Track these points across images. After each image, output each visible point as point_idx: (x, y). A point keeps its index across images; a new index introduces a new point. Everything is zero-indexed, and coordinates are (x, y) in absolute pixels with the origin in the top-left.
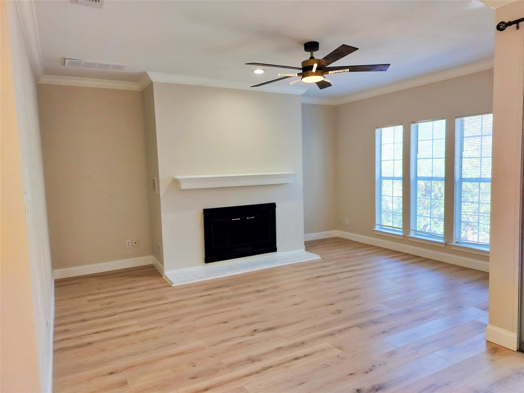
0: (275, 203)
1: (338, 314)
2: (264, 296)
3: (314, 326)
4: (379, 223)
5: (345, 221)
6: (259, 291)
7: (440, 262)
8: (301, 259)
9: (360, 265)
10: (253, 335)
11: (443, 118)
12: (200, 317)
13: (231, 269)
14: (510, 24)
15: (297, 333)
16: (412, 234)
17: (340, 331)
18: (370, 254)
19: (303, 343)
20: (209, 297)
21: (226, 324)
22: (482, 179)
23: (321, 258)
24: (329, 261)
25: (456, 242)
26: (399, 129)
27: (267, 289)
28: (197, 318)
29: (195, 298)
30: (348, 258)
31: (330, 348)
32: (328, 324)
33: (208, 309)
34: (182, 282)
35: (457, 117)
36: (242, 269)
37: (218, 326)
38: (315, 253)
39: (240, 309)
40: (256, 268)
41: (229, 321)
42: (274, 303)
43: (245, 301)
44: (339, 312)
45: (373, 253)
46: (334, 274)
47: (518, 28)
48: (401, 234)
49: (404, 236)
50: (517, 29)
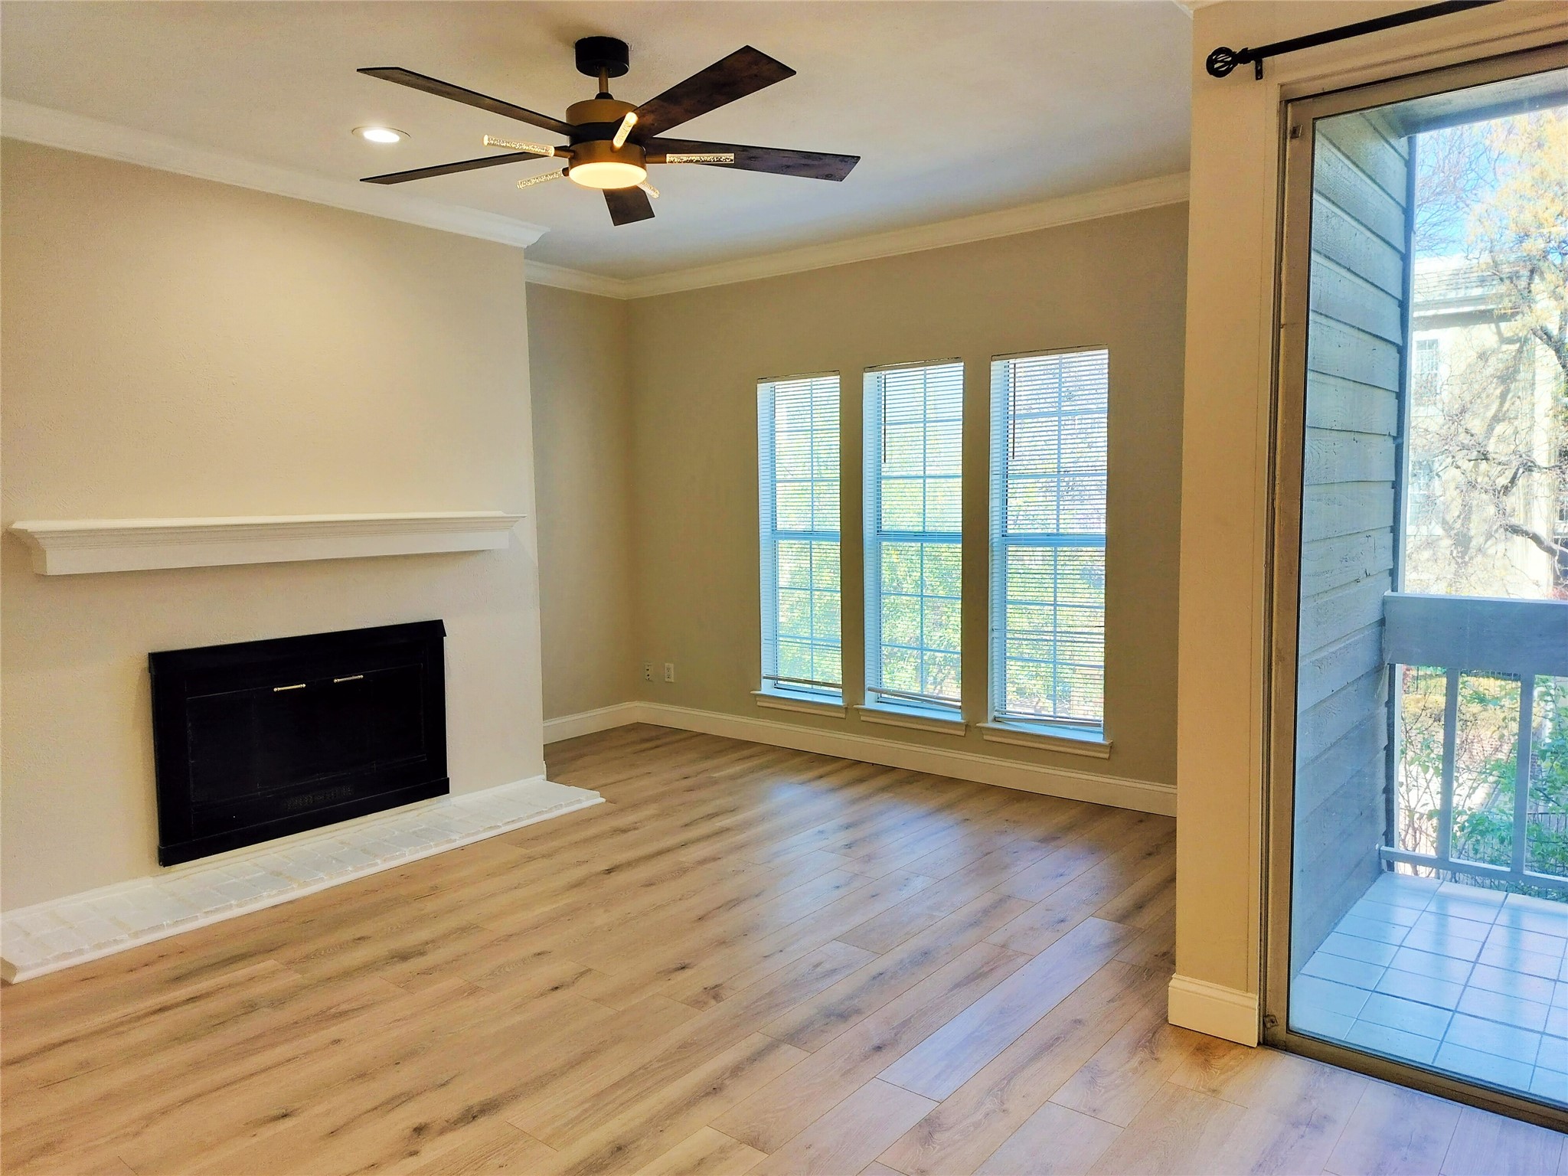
0: (441, 622)
1: (713, 1002)
2: (427, 972)
3: (644, 1067)
4: (770, 673)
5: (666, 671)
6: (404, 957)
7: (951, 782)
8: (539, 813)
9: (733, 811)
10: (414, 1153)
11: (957, 359)
12: (165, 1112)
13: (277, 876)
14: (1245, 56)
15: (586, 1111)
16: (870, 702)
17: (736, 1071)
18: (752, 771)
19: (619, 1149)
20: (194, 1011)
21: (288, 1123)
22: (1063, 537)
23: (604, 800)
24: (635, 806)
25: (995, 719)
26: (829, 387)
27: (433, 941)
28: (149, 1119)
29: (130, 1022)
30: (690, 790)
31: (722, 1150)
32: (687, 1051)
33: (197, 1066)
34: (57, 958)
35: (996, 357)
36: (321, 875)
37: (254, 1140)
38: (580, 783)
39: (337, 1042)
40: (376, 864)
41: (297, 1105)
42: (470, 994)
43: (354, 1005)
44: (714, 993)
45: (762, 767)
46: (660, 853)
47: (1259, 74)
48: (839, 702)
49: (846, 708)
50: (1257, 79)
